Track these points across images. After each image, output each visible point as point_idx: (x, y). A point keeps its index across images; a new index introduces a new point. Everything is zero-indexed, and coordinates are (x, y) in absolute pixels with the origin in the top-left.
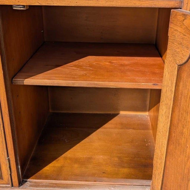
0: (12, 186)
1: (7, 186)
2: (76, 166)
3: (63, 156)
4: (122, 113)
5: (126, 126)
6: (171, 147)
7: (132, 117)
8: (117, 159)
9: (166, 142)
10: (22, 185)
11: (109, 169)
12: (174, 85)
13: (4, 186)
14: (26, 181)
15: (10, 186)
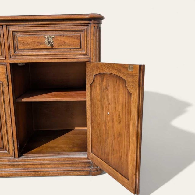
0: (15, 157)
1: (12, 157)
2: (49, 149)
3: (42, 146)
4: (76, 128)
5: (76, 134)
6: (93, 124)
7: (82, 130)
8: (71, 146)
9: (90, 123)
10: (20, 157)
11: (67, 149)
12: (90, 94)
13: (11, 157)
14: (22, 156)
15: (13, 157)
